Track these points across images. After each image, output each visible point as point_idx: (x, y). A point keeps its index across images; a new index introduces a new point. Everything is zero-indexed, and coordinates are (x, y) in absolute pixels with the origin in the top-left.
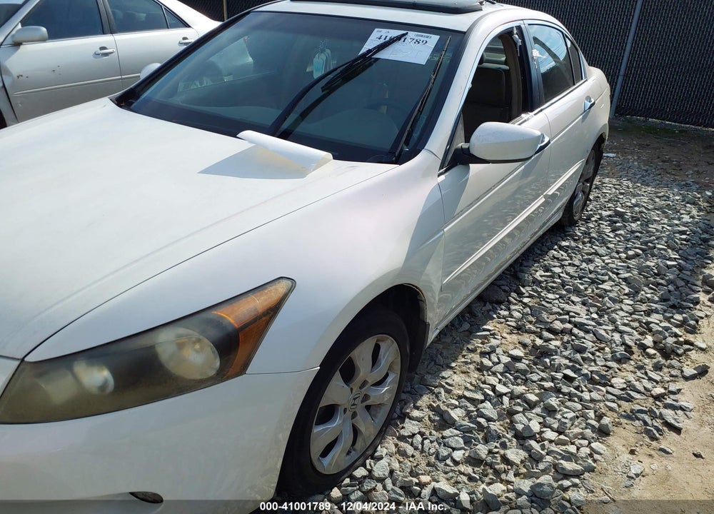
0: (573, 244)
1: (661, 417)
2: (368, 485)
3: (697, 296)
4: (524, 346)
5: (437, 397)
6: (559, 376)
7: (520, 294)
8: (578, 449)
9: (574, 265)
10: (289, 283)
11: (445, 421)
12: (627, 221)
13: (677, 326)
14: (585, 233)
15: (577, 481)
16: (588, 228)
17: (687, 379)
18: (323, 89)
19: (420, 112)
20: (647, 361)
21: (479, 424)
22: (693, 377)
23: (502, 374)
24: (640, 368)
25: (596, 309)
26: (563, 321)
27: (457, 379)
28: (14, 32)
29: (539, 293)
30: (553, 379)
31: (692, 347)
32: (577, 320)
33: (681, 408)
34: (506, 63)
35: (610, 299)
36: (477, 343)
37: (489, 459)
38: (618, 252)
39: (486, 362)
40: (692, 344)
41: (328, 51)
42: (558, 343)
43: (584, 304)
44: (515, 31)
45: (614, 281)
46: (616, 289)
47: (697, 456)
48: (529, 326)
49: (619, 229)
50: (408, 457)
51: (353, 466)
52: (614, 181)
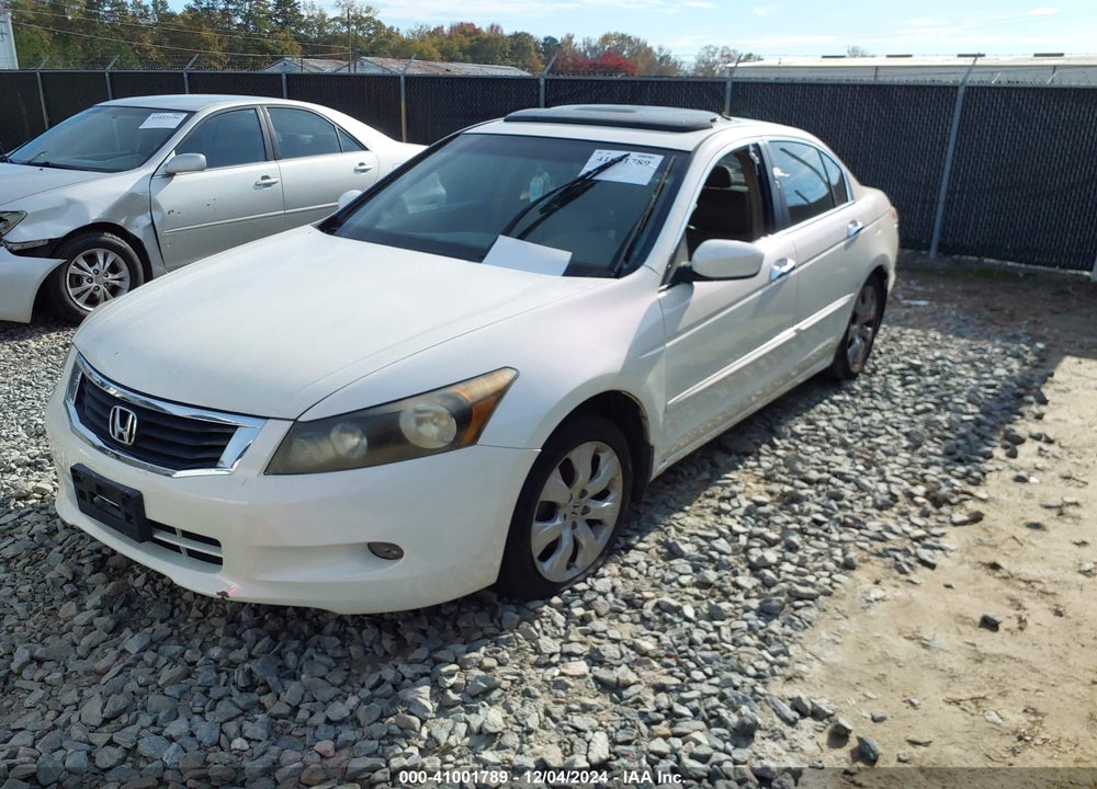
0: (848, 398)
1: (916, 555)
2: (587, 597)
3: (989, 449)
4: (771, 493)
5: (666, 533)
6: (807, 520)
7: (774, 447)
8: (818, 579)
9: (845, 419)
10: (514, 372)
11: (672, 552)
12: (924, 375)
13: (958, 478)
14: (865, 388)
15: (810, 602)
16: (870, 382)
17: (955, 524)
18: (542, 211)
19: (641, 231)
20: (913, 509)
21: (710, 556)
22: (963, 523)
23: (742, 517)
24: (903, 514)
25: (862, 461)
26: (820, 471)
27: (690, 520)
28: (167, 161)
29: (796, 446)
30: (800, 522)
31: (969, 497)
32: (837, 469)
33: (941, 549)
34: (745, 184)
35: (883, 452)
36: (717, 490)
37: (718, 583)
38: (904, 407)
39: (725, 506)
40: (971, 495)
41: (546, 174)
42: (812, 492)
43: (850, 456)
44: (751, 149)
45: (891, 435)
46: (893, 443)
47: (948, 586)
48: (779, 476)
49: (911, 382)
50: (631, 579)
51: (574, 580)
52: (918, 332)
